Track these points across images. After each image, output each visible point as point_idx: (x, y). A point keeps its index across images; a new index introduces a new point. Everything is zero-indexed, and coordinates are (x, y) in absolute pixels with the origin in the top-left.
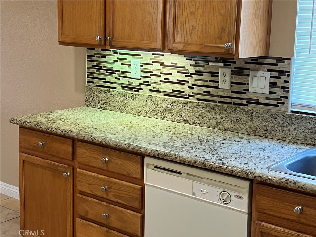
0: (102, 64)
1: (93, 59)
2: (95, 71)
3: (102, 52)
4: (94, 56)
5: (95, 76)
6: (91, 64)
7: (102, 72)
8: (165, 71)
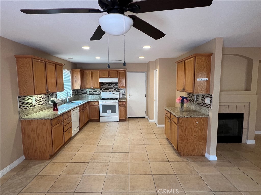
0: (24, 102)
1: (21, 101)
2: (22, 104)
3: (24, 98)
4: (21, 100)
5: (22, 106)
6: (20, 103)
7: (24, 104)
8: (40, 99)
